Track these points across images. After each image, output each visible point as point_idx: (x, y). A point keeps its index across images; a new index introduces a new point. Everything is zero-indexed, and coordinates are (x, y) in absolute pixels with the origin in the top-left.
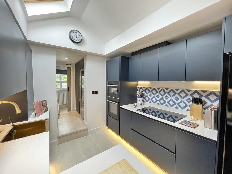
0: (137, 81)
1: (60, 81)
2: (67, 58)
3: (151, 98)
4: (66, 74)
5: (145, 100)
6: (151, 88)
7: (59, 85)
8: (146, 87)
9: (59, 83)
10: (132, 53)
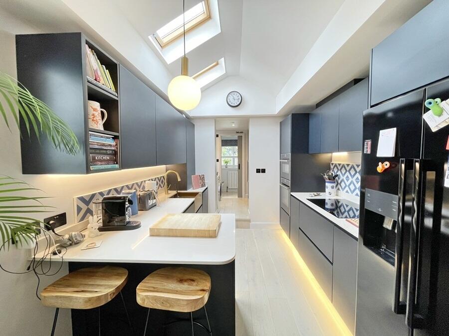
0: (332, 153)
1: (232, 155)
2: (233, 125)
3: (348, 183)
4: (236, 145)
5: (340, 188)
6: (348, 165)
7: (231, 160)
8: (342, 163)
9: (232, 159)
10: (316, 105)
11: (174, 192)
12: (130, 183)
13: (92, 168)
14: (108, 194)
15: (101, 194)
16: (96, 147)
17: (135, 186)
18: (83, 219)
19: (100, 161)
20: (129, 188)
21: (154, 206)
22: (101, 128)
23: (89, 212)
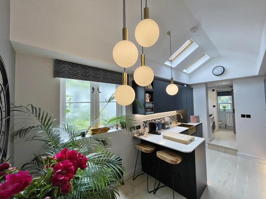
2: (224, 84)
11: (180, 124)
12: (159, 118)
13: (146, 113)
14: (151, 121)
15: (149, 121)
16: (148, 107)
17: (161, 119)
18: (144, 128)
19: (148, 111)
20: (159, 120)
21: (168, 128)
22: (149, 101)
23: (146, 126)
